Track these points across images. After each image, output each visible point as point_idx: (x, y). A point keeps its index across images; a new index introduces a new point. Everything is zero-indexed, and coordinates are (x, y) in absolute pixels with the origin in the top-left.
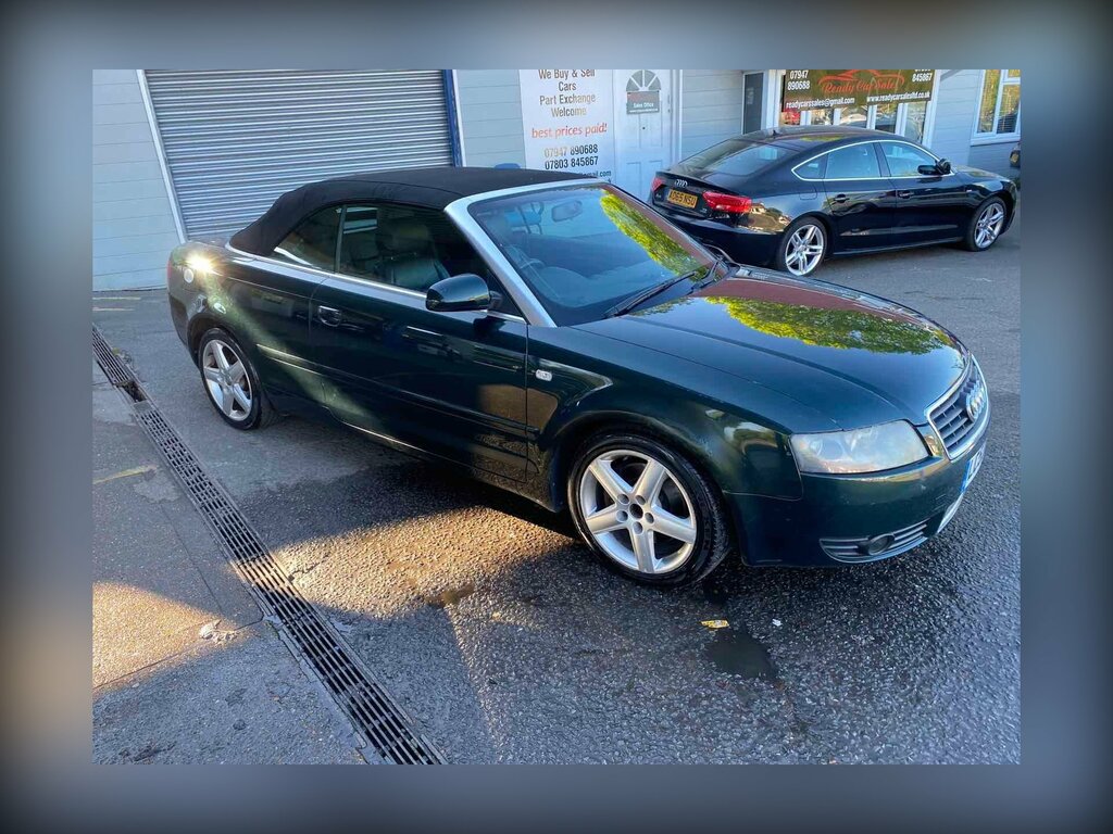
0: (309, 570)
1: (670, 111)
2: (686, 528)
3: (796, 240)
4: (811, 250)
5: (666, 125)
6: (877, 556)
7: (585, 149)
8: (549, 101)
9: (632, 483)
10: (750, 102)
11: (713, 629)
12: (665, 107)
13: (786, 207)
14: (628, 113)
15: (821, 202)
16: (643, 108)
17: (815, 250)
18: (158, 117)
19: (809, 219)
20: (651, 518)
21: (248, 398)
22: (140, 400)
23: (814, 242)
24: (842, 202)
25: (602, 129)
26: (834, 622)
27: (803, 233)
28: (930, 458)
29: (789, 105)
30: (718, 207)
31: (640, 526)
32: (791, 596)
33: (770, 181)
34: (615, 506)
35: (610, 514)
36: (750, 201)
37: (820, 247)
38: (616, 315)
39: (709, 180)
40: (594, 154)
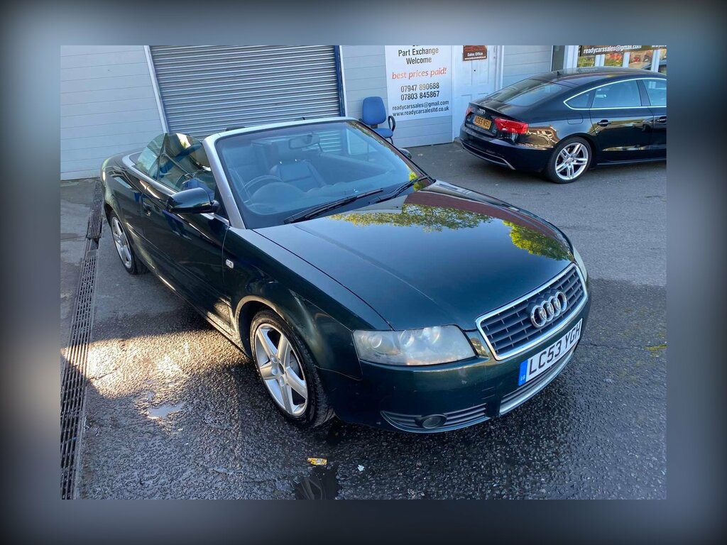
0: (100, 378)
1: (495, 58)
2: (302, 387)
3: (565, 154)
4: (578, 161)
5: (492, 68)
7: (430, 86)
8: (405, 54)
9: (277, 347)
10: (557, 50)
11: (312, 465)
12: (491, 56)
13: (559, 128)
14: (464, 60)
15: (588, 126)
16: (474, 56)
17: (581, 162)
18: (156, 71)
19: (577, 138)
20: (286, 375)
21: (130, 254)
22: (95, 249)
23: (581, 155)
24: (606, 125)
25: (442, 71)
27: (572, 148)
28: (476, 358)
29: (586, 51)
30: (504, 129)
33: (547, 110)
34: (271, 363)
35: (269, 368)
36: (526, 126)
37: (585, 160)
40: (436, 90)
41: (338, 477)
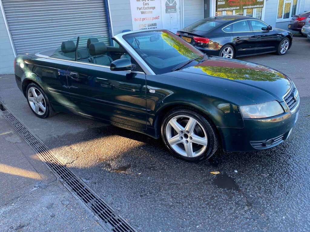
0: (72, 163)
1: (180, 12)
2: (204, 141)
3: (224, 52)
4: (229, 55)
5: (179, 17)
6: (268, 147)
7: (152, 25)
8: (140, 9)
9: (184, 127)
10: (206, 9)
11: (215, 174)
12: (178, 11)
13: (220, 42)
14: (166, 13)
15: (232, 40)
16: (171, 11)
17: (230, 55)
19: (228, 45)
20: (191, 138)
21: (45, 107)
22: (4, 110)
23: (230, 53)
24: (239, 39)
25: (157, 18)
26: (255, 170)
27: (226, 50)
28: (284, 113)
29: (218, 9)
30: (198, 42)
31: (187, 141)
32: (239, 163)
33: (215, 33)
34: (179, 135)
35: (177, 138)
36: (209, 40)
37: (232, 54)
38: (175, 71)
39: (195, 33)
40: (155, 26)
41: (229, 176)
